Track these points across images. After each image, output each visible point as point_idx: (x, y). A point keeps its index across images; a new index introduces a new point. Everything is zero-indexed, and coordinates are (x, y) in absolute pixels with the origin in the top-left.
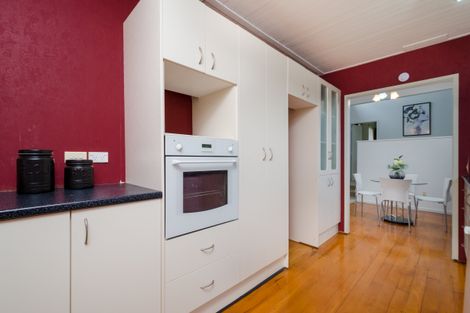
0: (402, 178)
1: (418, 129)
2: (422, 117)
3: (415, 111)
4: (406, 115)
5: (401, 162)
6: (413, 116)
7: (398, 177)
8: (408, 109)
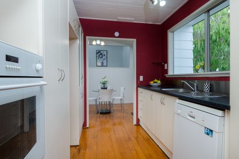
0: (106, 89)
1: (102, 63)
2: (104, 57)
3: (101, 54)
4: (98, 55)
5: (106, 80)
6: (101, 56)
7: (105, 88)
8: (99, 52)
